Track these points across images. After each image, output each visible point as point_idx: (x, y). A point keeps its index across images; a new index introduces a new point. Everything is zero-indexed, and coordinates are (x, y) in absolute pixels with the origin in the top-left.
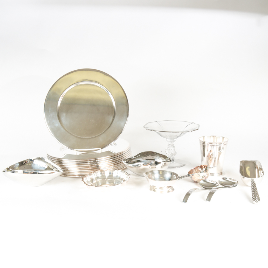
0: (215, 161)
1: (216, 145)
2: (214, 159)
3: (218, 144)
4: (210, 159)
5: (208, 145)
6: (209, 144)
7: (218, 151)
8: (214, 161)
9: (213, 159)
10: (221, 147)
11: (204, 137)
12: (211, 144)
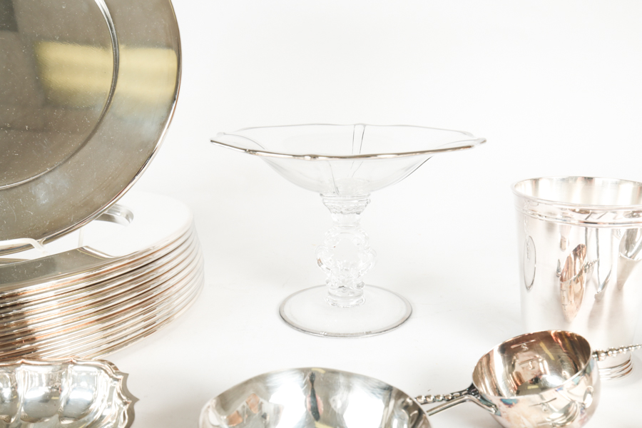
0: (599, 299)
1: (609, 217)
2: (597, 287)
3: (621, 217)
4: (577, 287)
5: (566, 219)
6: (570, 213)
7: (616, 253)
8: (593, 300)
9: (591, 285)
10: (637, 229)
11: (536, 181)
12: (583, 217)
